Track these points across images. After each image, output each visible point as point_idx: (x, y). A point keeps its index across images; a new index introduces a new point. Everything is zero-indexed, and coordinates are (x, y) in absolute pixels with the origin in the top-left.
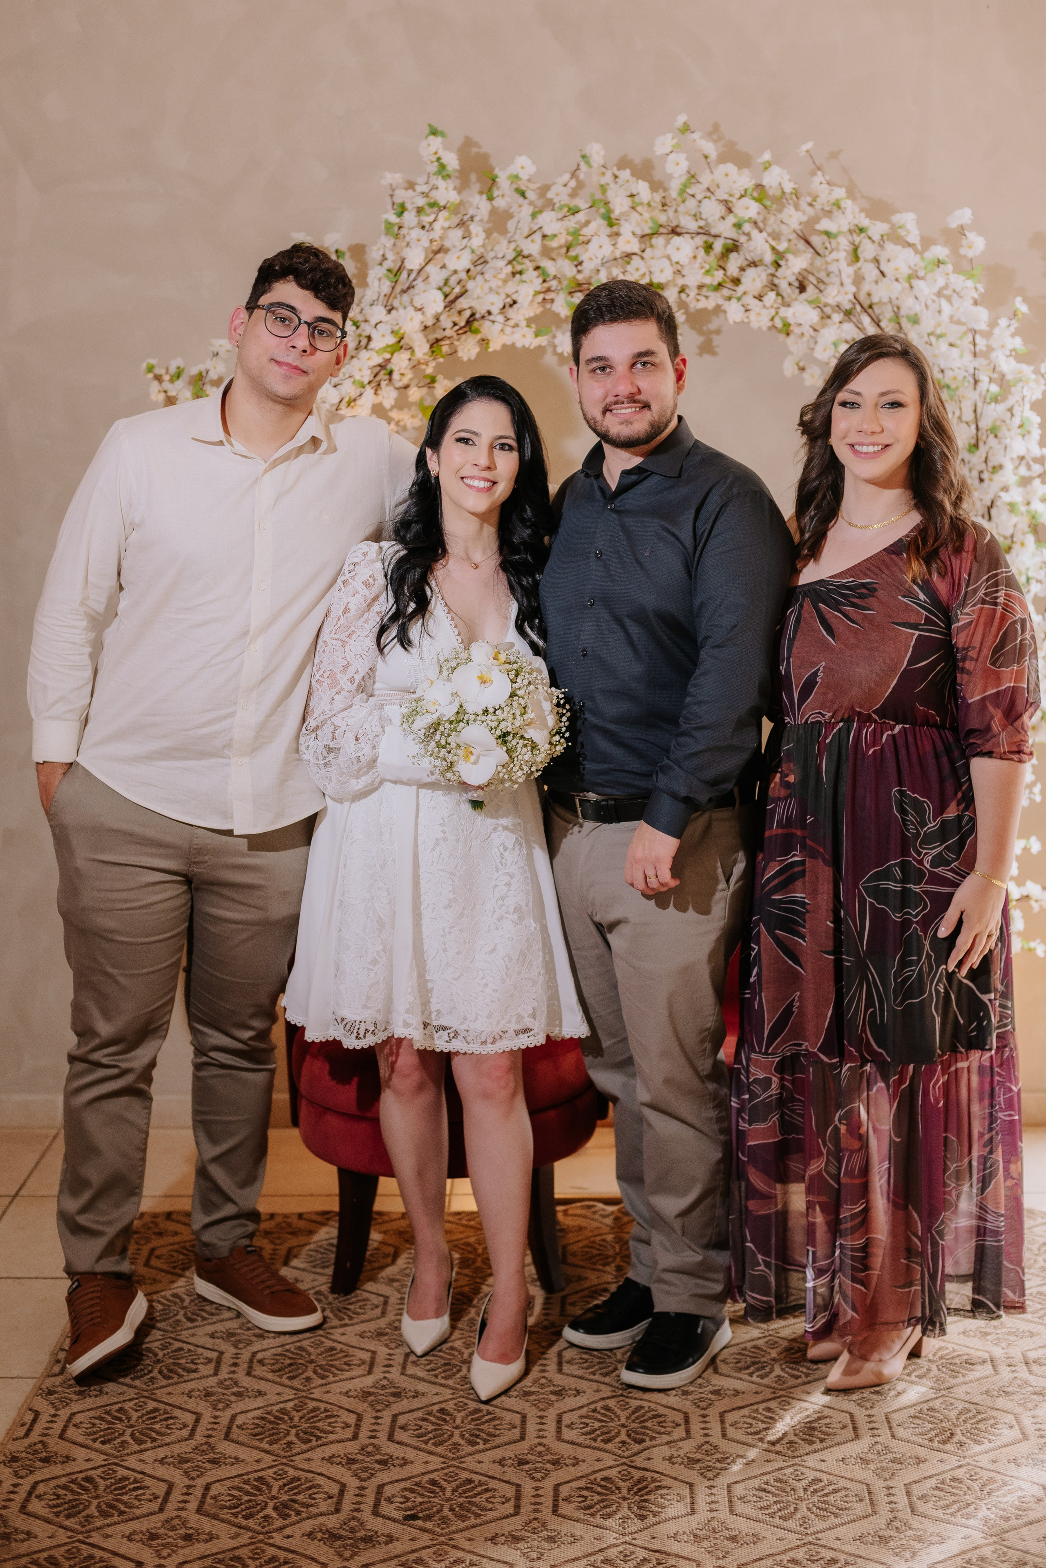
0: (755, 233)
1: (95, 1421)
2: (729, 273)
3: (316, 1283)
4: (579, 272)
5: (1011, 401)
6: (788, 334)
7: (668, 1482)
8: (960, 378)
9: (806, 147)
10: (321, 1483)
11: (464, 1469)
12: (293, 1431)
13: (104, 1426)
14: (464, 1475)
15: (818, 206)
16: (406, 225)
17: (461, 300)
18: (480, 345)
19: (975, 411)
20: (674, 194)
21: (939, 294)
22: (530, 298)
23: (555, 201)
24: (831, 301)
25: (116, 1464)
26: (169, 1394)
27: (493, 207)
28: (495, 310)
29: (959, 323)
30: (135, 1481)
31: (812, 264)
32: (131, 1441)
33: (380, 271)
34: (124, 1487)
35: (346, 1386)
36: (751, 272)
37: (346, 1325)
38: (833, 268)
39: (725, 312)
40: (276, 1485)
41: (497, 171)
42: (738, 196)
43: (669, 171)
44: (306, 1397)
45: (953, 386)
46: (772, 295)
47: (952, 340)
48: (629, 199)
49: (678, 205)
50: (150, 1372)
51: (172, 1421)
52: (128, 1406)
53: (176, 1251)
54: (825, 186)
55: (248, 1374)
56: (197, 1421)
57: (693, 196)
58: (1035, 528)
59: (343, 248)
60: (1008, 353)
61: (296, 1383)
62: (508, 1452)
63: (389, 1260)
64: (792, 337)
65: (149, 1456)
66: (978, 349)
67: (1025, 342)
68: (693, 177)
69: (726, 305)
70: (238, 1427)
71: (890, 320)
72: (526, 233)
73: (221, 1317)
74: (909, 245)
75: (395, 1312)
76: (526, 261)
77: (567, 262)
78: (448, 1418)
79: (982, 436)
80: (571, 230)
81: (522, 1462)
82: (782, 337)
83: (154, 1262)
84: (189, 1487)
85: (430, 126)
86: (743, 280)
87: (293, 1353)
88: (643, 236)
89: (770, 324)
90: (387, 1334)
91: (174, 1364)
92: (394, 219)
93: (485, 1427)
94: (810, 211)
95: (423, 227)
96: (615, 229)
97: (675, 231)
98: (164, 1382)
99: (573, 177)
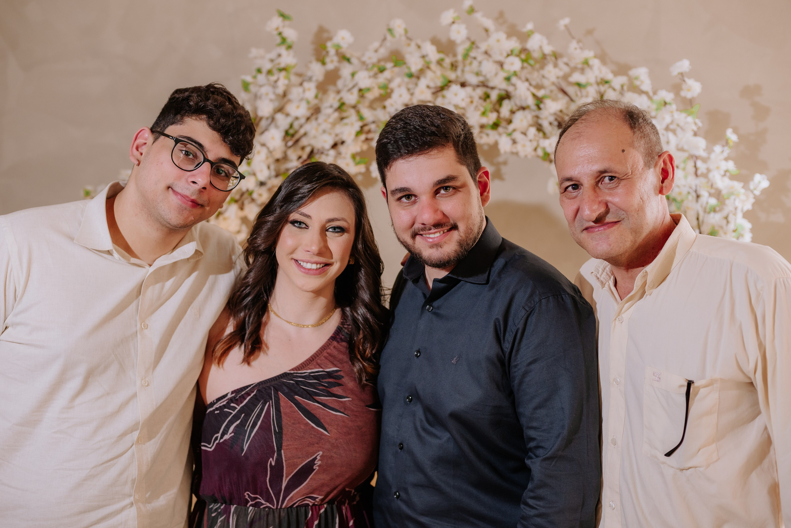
0: (520, 84)
2: (502, 115)
5: (726, 211)
8: (685, 193)
9: (563, 22)
15: (572, 64)
17: (303, 140)
19: (698, 219)
20: (460, 58)
21: (667, 129)
22: (353, 136)
23: (368, 62)
27: (325, 70)
28: (328, 146)
29: (682, 150)
31: (567, 108)
36: (519, 115)
41: (327, 44)
42: (505, 54)
43: (452, 38)
45: (679, 199)
46: (532, 131)
48: (422, 59)
49: (464, 66)
54: (578, 51)
57: (475, 58)
60: (722, 173)
66: (698, 171)
67: (737, 165)
68: (473, 44)
69: (501, 140)
72: (347, 89)
74: (643, 92)
76: (349, 109)
80: (381, 84)
85: (280, 11)
86: (513, 121)
88: (437, 89)
89: (534, 153)
92: (249, 79)
94: (566, 69)
95: (270, 85)
97: (463, 85)
99: (381, 46)
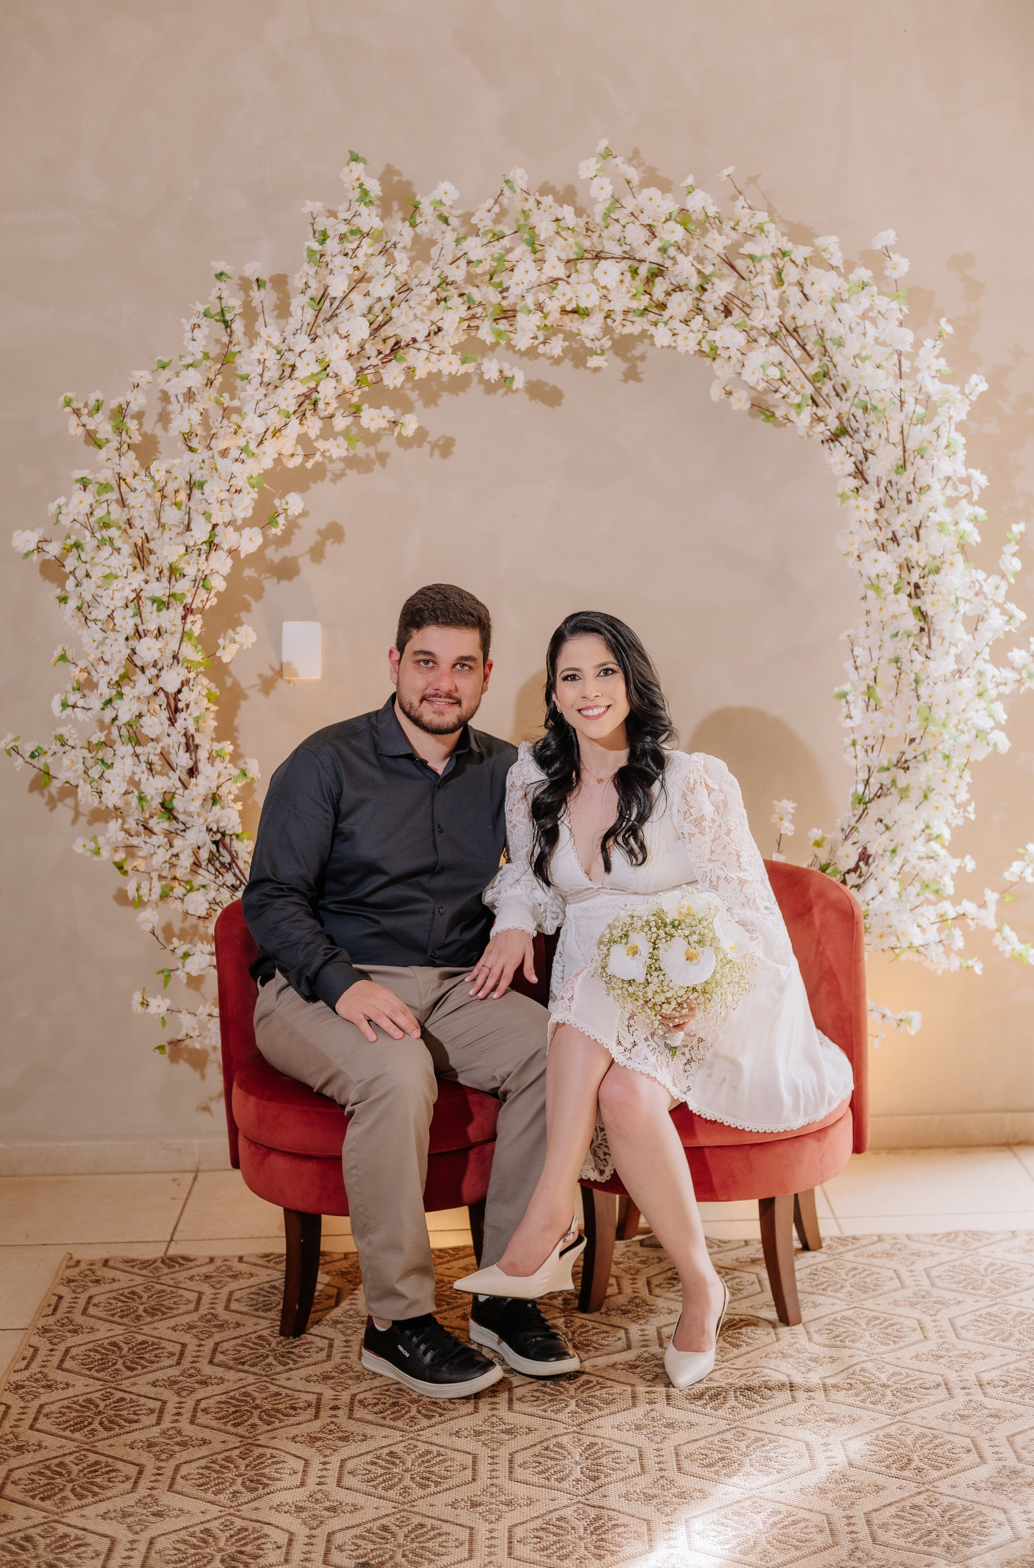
0: (680, 257)
1: (33, 1477)
2: (655, 298)
3: (258, 1328)
4: (503, 298)
5: (937, 421)
6: (714, 359)
7: (623, 1519)
8: (887, 399)
9: (726, 172)
10: (269, 1532)
11: (416, 1513)
12: (240, 1480)
13: (44, 1481)
14: (417, 1520)
15: (740, 228)
16: (329, 253)
17: (386, 327)
18: (407, 373)
19: (902, 432)
20: (598, 219)
21: (864, 316)
22: (456, 325)
23: (479, 226)
24: (757, 324)
25: (56, 1521)
26: (111, 1446)
27: (416, 235)
28: (420, 337)
29: (884, 344)
30: (77, 1538)
31: (736, 288)
32: (72, 1496)
33: (304, 299)
34: (64, 1545)
35: (294, 1431)
36: (677, 296)
37: (291, 1369)
38: (758, 291)
39: (652, 336)
40: (223, 1537)
41: (418, 198)
42: (663, 219)
43: (593, 196)
44: (252, 1444)
45: (880, 407)
46: (699, 318)
47: (878, 362)
48: (555, 224)
49: (601, 230)
50: (90, 1423)
51: (114, 1474)
52: (67, 1460)
53: (115, 1298)
54: (747, 210)
55: (192, 1422)
56: (140, 1473)
57: (617, 221)
58: (963, 548)
59: (264, 277)
60: (934, 374)
61: (241, 1430)
62: (462, 1493)
63: (332, 1302)
64: (718, 361)
65: (90, 1511)
66: (903, 369)
67: (950, 363)
68: (616, 202)
69: (652, 330)
70: (182, 1477)
71: (815, 343)
72: (450, 260)
73: (161, 1364)
74: (833, 268)
75: (340, 1355)
76: (449, 287)
77: (491, 289)
78: (398, 1461)
79: (910, 457)
80: (496, 256)
81: (474, 1505)
82: (708, 361)
83: (92, 1310)
84: (132, 1542)
85: (351, 152)
86: (669, 305)
87: (237, 1400)
88: (568, 261)
89: (697, 348)
90: (333, 1378)
91: (115, 1415)
92: (316, 246)
93: (436, 1469)
94: (734, 235)
95: (346, 255)
96: (538, 255)
97: (598, 257)
98: (105, 1434)
99: (496, 202)
